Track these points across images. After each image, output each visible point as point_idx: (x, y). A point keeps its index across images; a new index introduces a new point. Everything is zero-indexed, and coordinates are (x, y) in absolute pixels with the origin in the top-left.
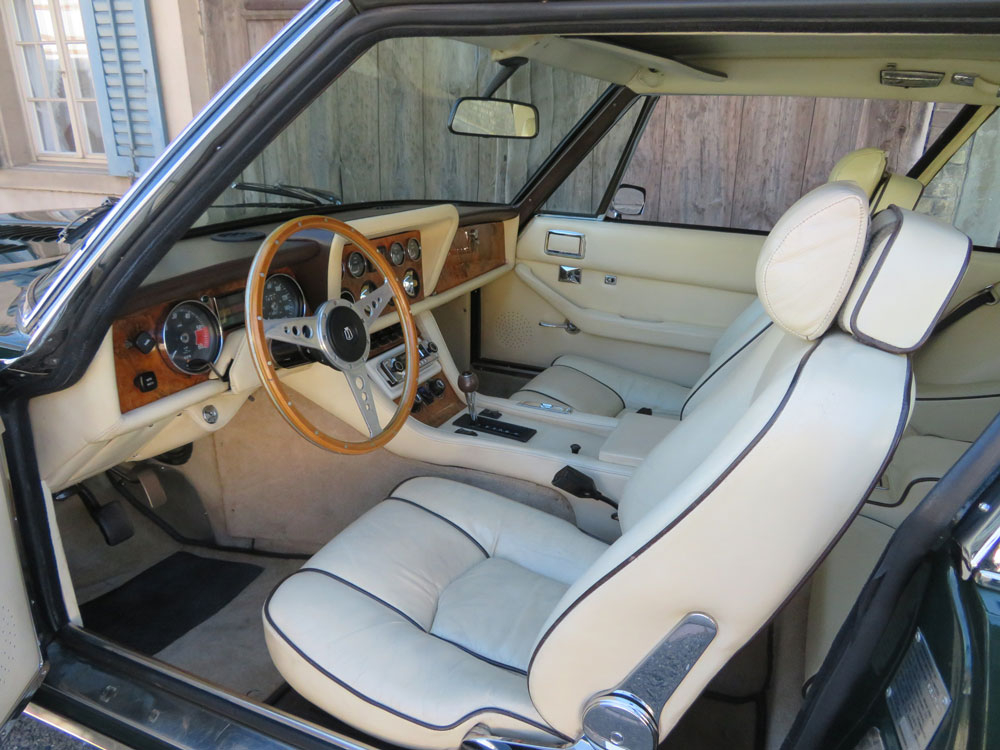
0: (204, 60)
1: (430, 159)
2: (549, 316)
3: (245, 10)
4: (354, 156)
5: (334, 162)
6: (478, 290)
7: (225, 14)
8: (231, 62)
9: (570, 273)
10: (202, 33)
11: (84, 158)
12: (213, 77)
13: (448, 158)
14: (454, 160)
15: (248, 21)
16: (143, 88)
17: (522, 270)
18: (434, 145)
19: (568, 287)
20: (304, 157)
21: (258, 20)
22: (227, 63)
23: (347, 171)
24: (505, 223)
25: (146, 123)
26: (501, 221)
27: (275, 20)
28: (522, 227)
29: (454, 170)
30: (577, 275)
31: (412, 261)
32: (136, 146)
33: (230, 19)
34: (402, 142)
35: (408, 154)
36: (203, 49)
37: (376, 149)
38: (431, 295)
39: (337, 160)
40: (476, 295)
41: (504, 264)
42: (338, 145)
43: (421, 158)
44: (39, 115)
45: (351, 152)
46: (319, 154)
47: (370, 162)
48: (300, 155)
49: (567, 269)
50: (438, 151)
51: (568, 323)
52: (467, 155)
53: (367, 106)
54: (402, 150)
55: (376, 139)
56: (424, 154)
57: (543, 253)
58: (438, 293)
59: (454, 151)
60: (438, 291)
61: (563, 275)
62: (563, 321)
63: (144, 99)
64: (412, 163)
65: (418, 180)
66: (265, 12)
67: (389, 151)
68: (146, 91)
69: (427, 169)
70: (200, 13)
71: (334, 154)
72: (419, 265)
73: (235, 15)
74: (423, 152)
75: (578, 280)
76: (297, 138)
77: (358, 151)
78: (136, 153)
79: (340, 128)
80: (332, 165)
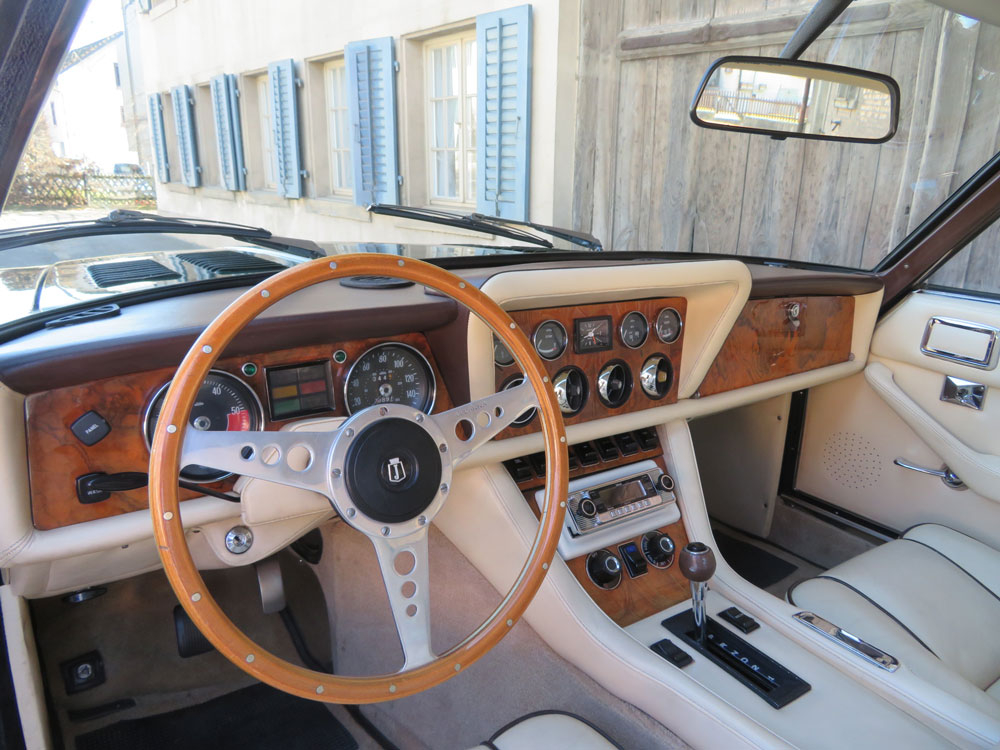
0: (576, 106)
1: (805, 212)
2: (913, 452)
3: (621, 51)
4: (712, 206)
5: (688, 212)
6: (805, 391)
7: (601, 57)
8: (599, 106)
9: (963, 391)
10: (577, 78)
11: (464, 202)
12: (582, 122)
13: (828, 210)
14: (836, 213)
15: (622, 62)
16: (515, 135)
17: (877, 374)
18: (812, 196)
19: (957, 413)
20: (657, 204)
21: (633, 60)
22: (596, 107)
23: (702, 224)
24: (858, 299)
25: (512, 169)
26: (850, 295)
27: (649, 58)
28: (886, 309)
29: (835, 225)
30: (977, 396)
31: (661, 342)
32: (501, 192)
33: (605, 61)
34: (772, 192)
35: (777, 205)
36: (576, 95)
37: (739, 198)
38: (692, 397)
39: (693, 210)
40: (799, 399)
41: (847, 360)
42: (695, 194)
43: (793, 212)
44: (438, 163)
45: (709, 202)
46: (673, 203)
47: (729, 213)
48: (652, 203)
49: (958, 383)
50: (817, 203)
51: (947, 471)
52: (855, 207)
53: (735, 147)
54: (772, 200)
55: (740, 188)
56: (798, 207)
57: (917, 352)
58: (704, 396)
59: (838, 202)
60: (702, 392)
61: (950, 392)
62: (938, 467)
63: (514, 146)
64: (781, 217)
65: (784, 236)
66: (640, 51)
67: (755, 202)
68: (516, 138)
69: (799, 224)
70: (579, 58)
71: (690, 203)
72: (677, 350)
73: (610, 57)
74: (798, 203)
75: (978, 404)
76: (653, 183)
77: (717, 201)
78: (500, 198)
79: (700, 173)
80: (686, 216)
